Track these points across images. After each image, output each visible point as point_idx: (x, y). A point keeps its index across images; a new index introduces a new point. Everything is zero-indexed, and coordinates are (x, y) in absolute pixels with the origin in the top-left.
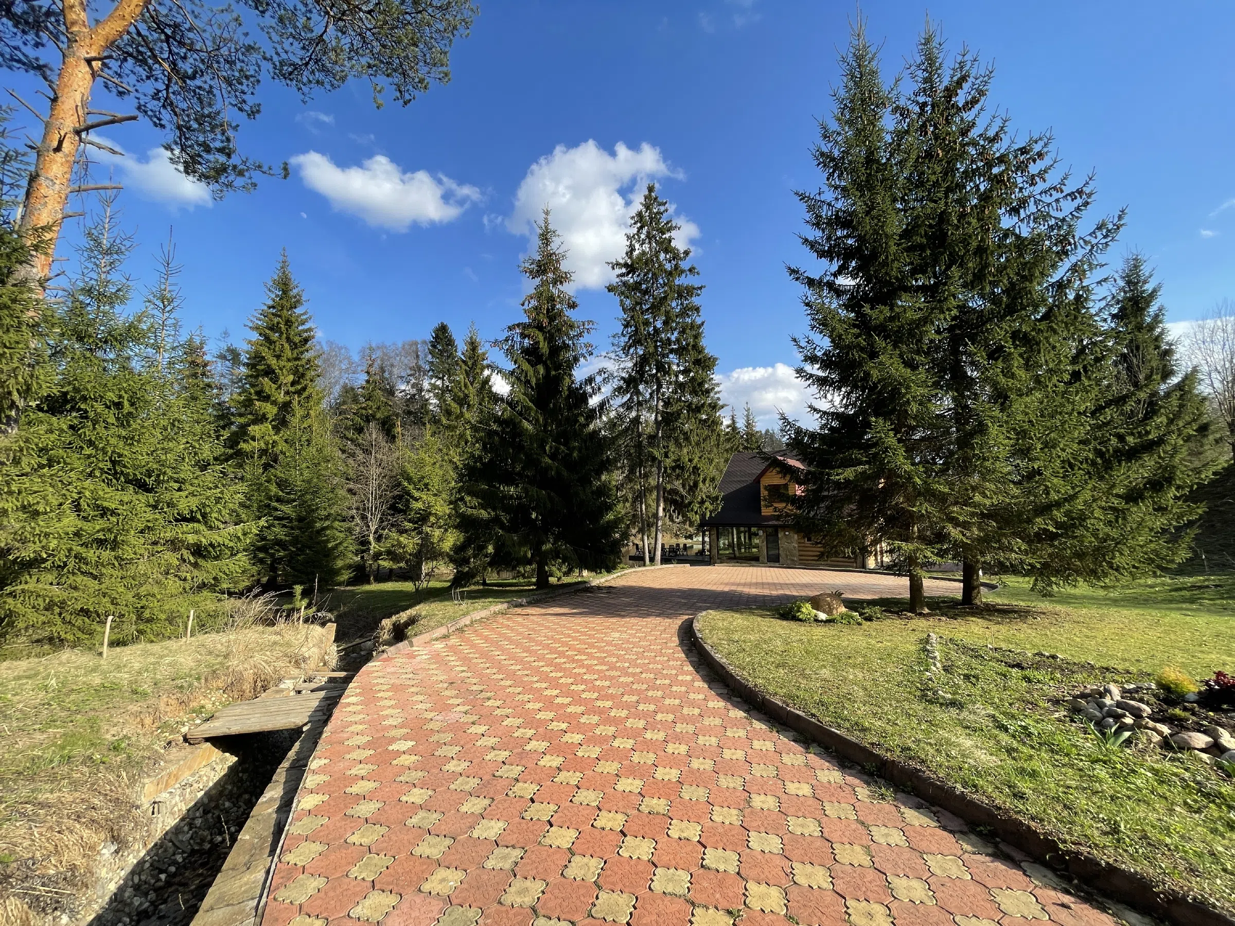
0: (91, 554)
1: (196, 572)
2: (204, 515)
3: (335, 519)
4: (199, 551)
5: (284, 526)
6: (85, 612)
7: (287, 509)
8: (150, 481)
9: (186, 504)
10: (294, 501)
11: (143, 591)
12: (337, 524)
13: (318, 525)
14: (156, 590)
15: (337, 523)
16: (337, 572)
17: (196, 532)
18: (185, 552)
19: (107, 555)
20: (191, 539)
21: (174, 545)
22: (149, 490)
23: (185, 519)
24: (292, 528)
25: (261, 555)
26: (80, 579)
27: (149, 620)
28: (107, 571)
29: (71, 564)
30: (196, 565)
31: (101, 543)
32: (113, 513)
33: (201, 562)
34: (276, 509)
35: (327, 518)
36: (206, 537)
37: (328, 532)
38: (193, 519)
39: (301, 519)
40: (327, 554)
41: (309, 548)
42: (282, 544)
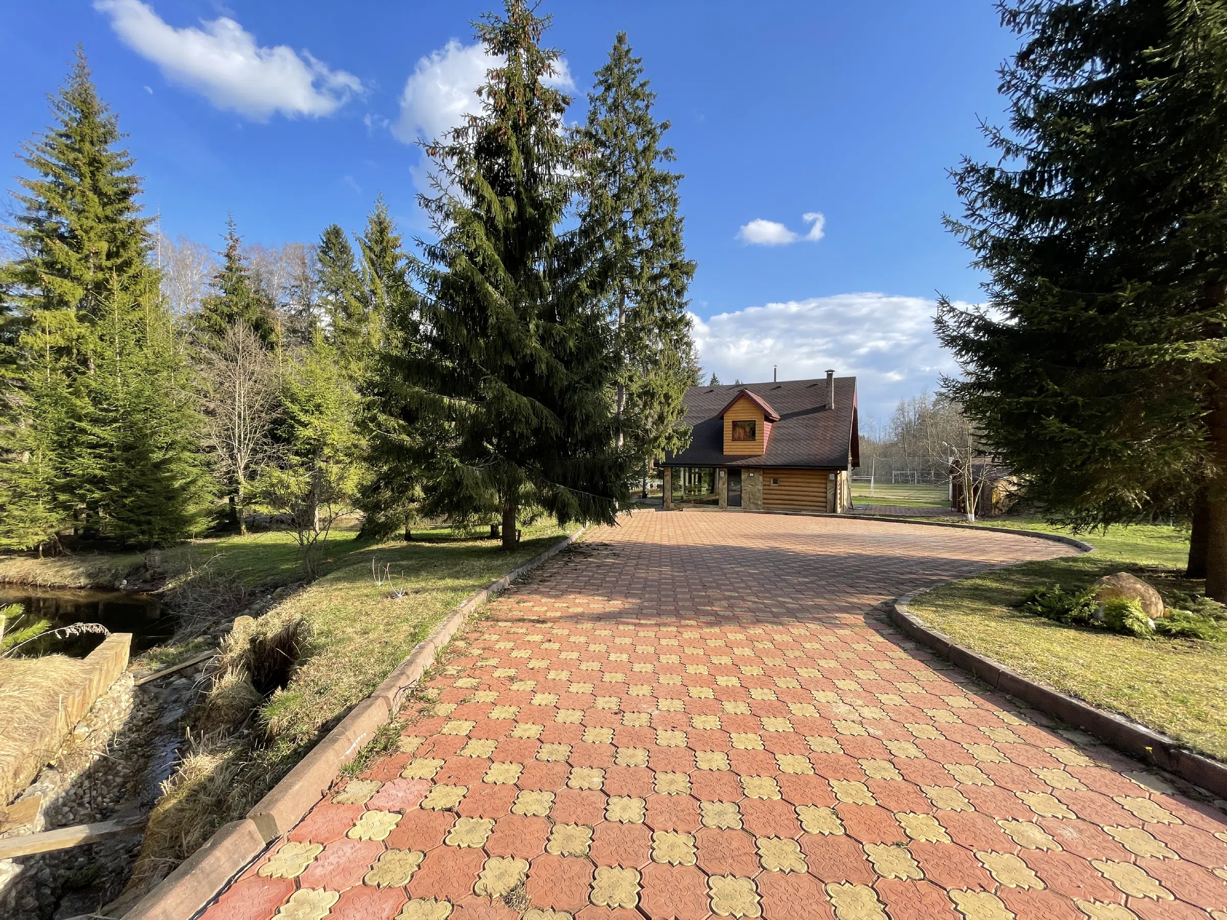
3: (184, 448)
5: (100, 457)
7: (106, 433)
10: (115, 420)
12: (186, 455)
13: (157, 456)
15: (188, 454)
16: (191, 520)
24: (113, 460)
34: (83, 431)
37: (173, 466)
39: (127, 448)
40: (172, 495)
41: (141, 487)
42: (96, 482)
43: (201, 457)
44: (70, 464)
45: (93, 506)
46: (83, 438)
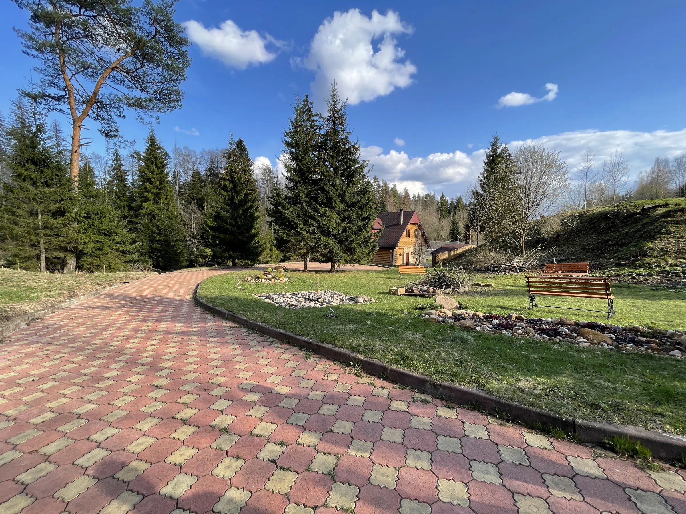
0: (97, 252)
1: (123, 258)
2: (124, 242)
3: (179, 241)
4: (123, 252)
5: (159, 244)
6: (98, 266)
7: (159, 237)
8: (108, 234)
9: (118, 240)
10: (162, 234)
11: (110, 261)
12: (180, 243)
13: (173, 243)
14: (113, 261)
16: (182, 262)
17: (122, 247)
18: (120, 252)
19: (100, 252)
20: (121, 249)
21: (117, 250)
22: (109, 236)
23: (118, 244)
24: (162, 245)
25: (152, 255)
26: (95, 258)
27: (113, 268)
28: (101, 256)
29: (93, 254)
30: (123, 256)
31: (99, 249)
32: (101, 242)
33: (125, 255)
34: (155, 237)
35: (176, 241)
36: (125, 248)
37: (177, 246)
38: (121, 244)
39: (165, 241)
40: (176, 255)
41: (169, 252)
42: (159, 251)
43: (183, 243)
44: (153, 246)
45: (158, 257)
46: (156, 239)
